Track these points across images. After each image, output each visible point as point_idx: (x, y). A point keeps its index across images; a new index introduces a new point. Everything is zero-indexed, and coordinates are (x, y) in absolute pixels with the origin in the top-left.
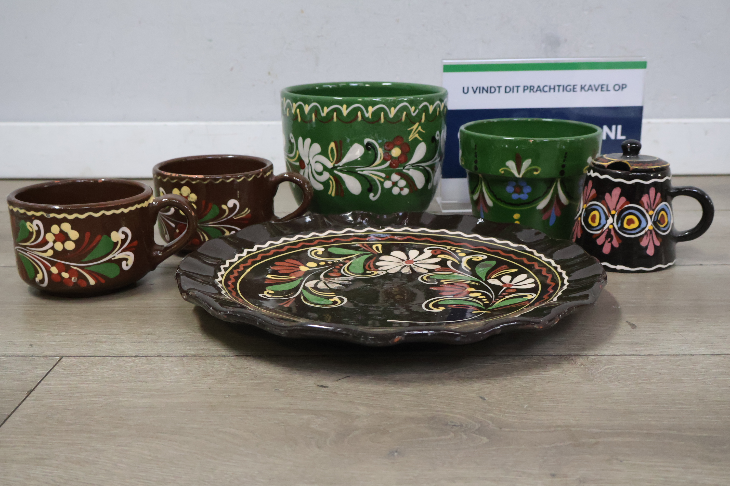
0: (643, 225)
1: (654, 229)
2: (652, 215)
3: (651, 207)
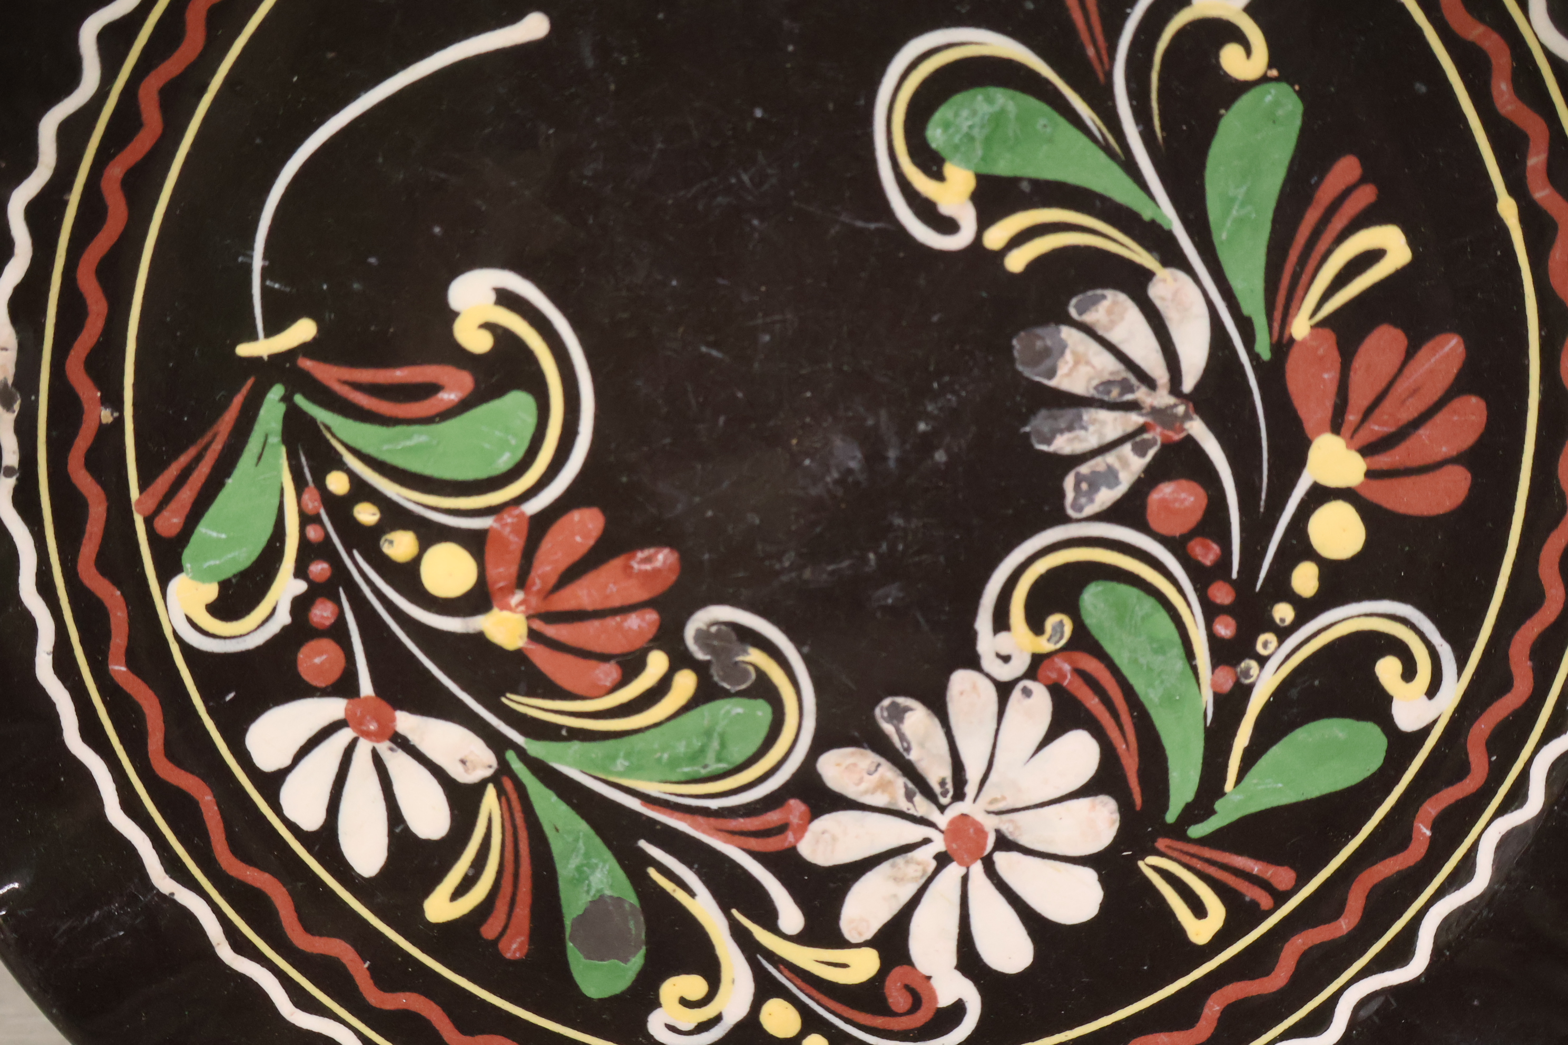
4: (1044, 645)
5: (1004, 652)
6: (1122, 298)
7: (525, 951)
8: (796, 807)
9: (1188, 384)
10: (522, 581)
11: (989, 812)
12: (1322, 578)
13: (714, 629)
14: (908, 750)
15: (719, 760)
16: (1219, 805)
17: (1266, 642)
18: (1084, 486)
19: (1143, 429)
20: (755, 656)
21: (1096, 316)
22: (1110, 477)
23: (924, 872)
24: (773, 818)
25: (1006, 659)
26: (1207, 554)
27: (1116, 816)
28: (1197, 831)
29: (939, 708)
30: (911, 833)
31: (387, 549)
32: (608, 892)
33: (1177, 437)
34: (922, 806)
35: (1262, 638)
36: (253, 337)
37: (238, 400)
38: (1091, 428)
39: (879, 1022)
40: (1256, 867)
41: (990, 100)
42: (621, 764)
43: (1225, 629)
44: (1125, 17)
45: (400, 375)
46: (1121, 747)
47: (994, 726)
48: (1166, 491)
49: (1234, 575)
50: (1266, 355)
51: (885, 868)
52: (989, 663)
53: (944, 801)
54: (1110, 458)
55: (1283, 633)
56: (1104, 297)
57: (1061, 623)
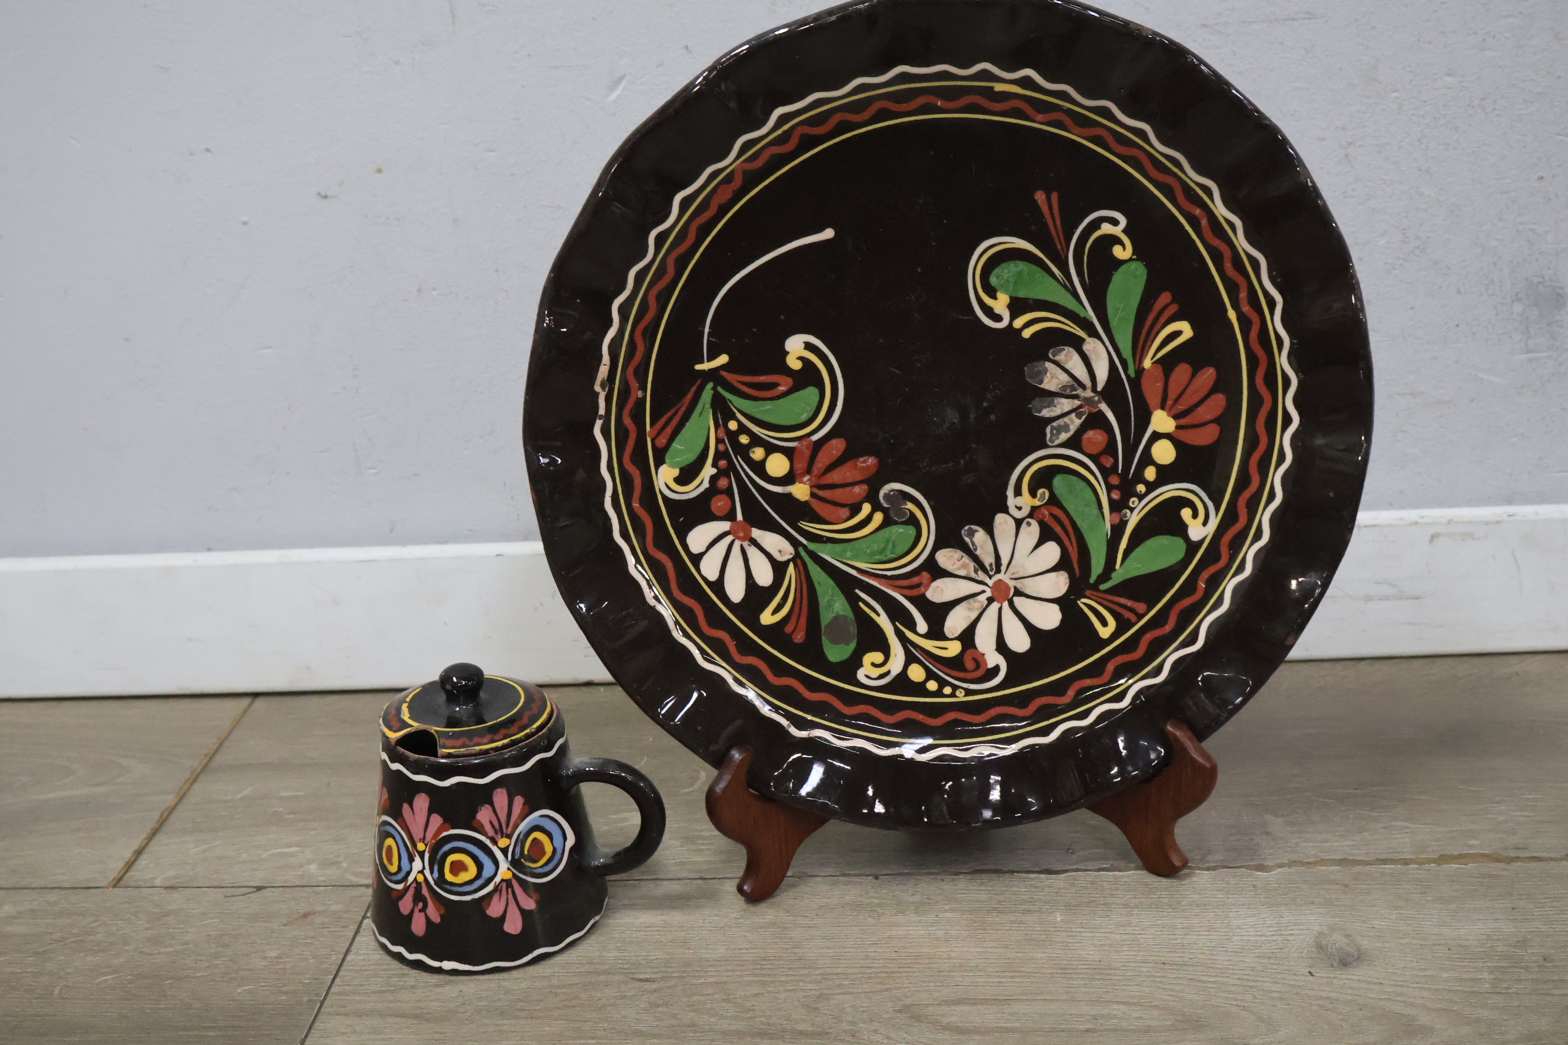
0: (487, 873)
1: (514, 875)
2: (508, 847)
3: (501, 831)
4: (1037, 502)
5: (1018, 506)
6: (1071, 350)
7: (803, 639)
8: (925, 575)
9: (1099, 388)
10: (808, 471)
11: (1011, 579)
12: (1157, 473)
13: (892, 493)
14: (976, 550)
15: (892, 553)
16: (1114, 575)
17: (1133, 502)
18: (1055, 432)
19: (1080, 407)
20: (910, 506)
21: (1061, 357)
22: (1066, 428)
23: (982, 606)
24: (915, 580)
25: (1020, 508)
26: (1108, 462)
27: (1068, 580)
28: (1103, 587)
29: (990, 532)
30: (977, 588)
31: (752, 455)
32: (841, 613)
33: (1095, 410)
34: (981, 576)
35: (1132, 499)
36: (702, 362)
37: (694, 389)
38: (1058, 406)
39: (961, 675)
40: (1129, 603)
41: (1017, 267)
42: (849, 554)
43: (1116, 496)
44: (1074, 233)
45: (762, 379)
46: (1070, 549)
47: (1014, 539)
48: (1090, 434)
49: (1120, 472)
50: (1133, 375)
51: (964, 604)
52: (1012, 510)
53: (991, 573)
54: (1066, 419)
55: (1141, 497)
56: (1064, 350)
57: (1044, 492)
